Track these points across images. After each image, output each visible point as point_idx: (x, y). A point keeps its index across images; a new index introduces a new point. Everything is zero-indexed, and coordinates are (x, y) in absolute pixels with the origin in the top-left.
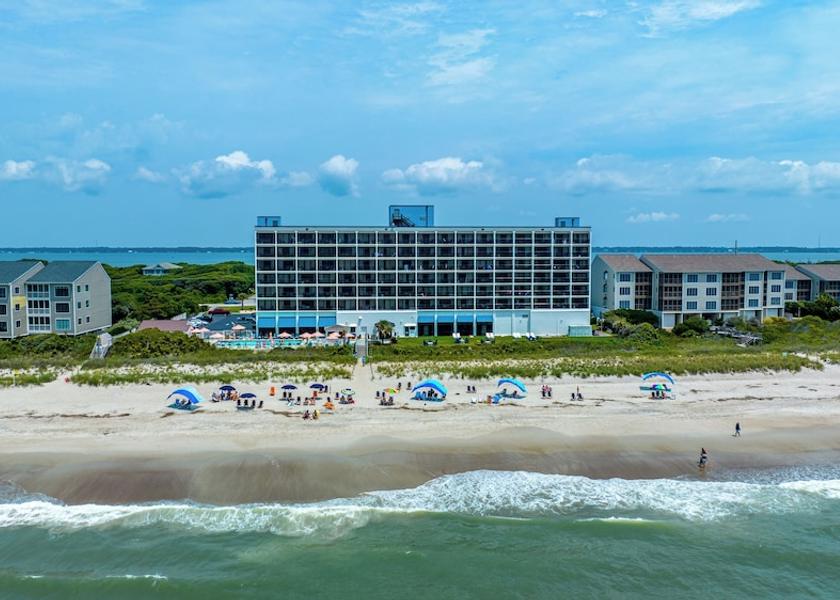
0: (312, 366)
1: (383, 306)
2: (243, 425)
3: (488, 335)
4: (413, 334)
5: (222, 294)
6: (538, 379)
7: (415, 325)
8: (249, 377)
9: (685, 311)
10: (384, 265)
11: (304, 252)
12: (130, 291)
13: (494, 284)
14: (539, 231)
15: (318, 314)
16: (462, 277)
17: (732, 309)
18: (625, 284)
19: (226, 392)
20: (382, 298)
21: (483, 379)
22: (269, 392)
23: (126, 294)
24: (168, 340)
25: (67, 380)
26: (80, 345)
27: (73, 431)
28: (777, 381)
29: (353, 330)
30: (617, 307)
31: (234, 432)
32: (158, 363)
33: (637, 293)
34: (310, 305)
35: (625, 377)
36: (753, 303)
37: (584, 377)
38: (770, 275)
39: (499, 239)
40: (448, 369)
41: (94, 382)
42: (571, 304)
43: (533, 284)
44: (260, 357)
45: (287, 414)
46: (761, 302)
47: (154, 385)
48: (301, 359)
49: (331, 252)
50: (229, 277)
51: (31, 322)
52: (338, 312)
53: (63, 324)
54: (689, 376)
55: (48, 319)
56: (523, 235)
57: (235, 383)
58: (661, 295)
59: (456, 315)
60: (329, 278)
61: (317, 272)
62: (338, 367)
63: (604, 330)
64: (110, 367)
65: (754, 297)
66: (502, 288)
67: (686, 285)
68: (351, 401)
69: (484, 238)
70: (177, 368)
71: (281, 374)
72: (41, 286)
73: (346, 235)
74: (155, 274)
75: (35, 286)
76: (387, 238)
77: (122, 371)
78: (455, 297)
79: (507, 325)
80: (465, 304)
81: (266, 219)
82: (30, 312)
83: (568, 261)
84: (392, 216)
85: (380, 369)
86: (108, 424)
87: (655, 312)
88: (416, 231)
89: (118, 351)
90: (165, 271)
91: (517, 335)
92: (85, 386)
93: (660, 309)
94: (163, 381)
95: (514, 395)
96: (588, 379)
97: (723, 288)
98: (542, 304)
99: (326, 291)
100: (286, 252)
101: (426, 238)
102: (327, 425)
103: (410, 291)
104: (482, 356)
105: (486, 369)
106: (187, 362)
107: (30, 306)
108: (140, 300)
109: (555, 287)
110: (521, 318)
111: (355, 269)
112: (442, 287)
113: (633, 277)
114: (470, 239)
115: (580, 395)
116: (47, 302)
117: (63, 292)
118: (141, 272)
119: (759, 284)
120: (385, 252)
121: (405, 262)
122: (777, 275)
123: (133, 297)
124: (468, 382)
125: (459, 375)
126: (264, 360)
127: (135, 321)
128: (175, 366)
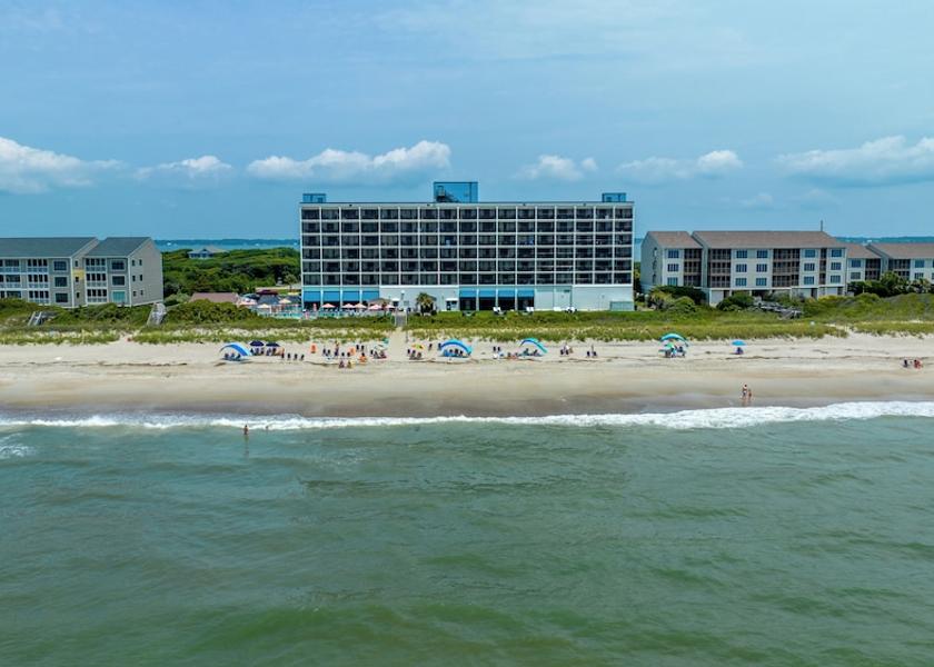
0: (352, 331)
1: (425, 280)
2: (285, 372)
3: (528, 309)
4: (456, 309)
5: (270, 278)
6: (562, 342)
7: (457, 299)
8: (292, 338)
9: (733, 287)
10: (427, 240)
11: (348, 228)
12: (180, 270)
13: (536, 259)
14: (581, 206)
15: (361, 288)
16: (504, 253)
17: (783, 285)
18: (673, 261)
19: (272, 348)
20: (425, 273)
21: (510, 343)
22: (311, 350)
23: (175, 272)
24: (218, 309)
25: (129, 340)
26: (137, 314)
27: (139, 374)
28: (795, 346)
29: (396, 304)
30: (665, 283)
31: (277, 376)
32: (210, 328)
33: (685, 270)
34: (353, 280)
35: (647, 341)
36: (809, 280)
37: (607, 341)
38: (829, 252)
39: (541, 214)
40: (478, 334)
41: (154, 341)
42: (613, 278)
43: (574, 259)
44: (305, 324)
45: (325, 365)
46: (817, 279)
47: (208, 344)
48: (342, 326)
49: (374, 228)
50: (278, 261)
51: (89, 294)
52: (381, 286)
53: (119, 295)
54: (710, 341)
55: (105, 291)
56: (565, 211)
57: (280, 343)
58: (709, 271)
59: (497, 290)
60: (372, 254)
61: (360, 247)
62: (377, 332)
63: (649, 306)
64: (166, 331)
65: (809, 274)
66: (544, 263)
67: (735, 261)
68: (383, 356)
69: (526, 213)
70: (227, 331)
71: (322, 337)
72: (98, 260)
73: (389, 211)
74: (202, 258)
75: (93, 260)
76: (429, 214)
77: (177, 333)
78: (497, 273)
79: (548, 299)
80: (506, 279)
81: (312, 195)
82: (88, 285)
83: (611, 236)
84: (436, 192)
85: (414, 334)
86: (169, 370)
87: (703, 289)
88: (458, 206)
89: (173, 320)
90: (211, 255)
91: (557, 309)
92: (146, 344)
93: (708, 286)
94: (214, 341)
95: (535, 353)
96: (610, 343)
97: (775, 264)
98: (585, 279)
99: (370, 266)
100: (330, 228)
101: (468, 213)
102: (359, 372)
103: (452, 266)
104: (516, 324)
105: (514, 334)
106: (235, 327)
107: (88, 279)
108: (189, 278)
109: (597, 263)
110: (563, 293)
111: (397, 244)
112: (483, 262)
113: (682, 253)
114: (512, 213)
115: (595, 354)
116: (104, 275)
117: (118, 265)
118: (187, 256)
119: (816, 261)
120: (428, 228)
121: (447, 237)
122: (837, 253)
123: (181, 274)
124: (495, 344)
125: (488, 339)
126: (307, 326)
127: (186, 296)
128: (225, 330)
